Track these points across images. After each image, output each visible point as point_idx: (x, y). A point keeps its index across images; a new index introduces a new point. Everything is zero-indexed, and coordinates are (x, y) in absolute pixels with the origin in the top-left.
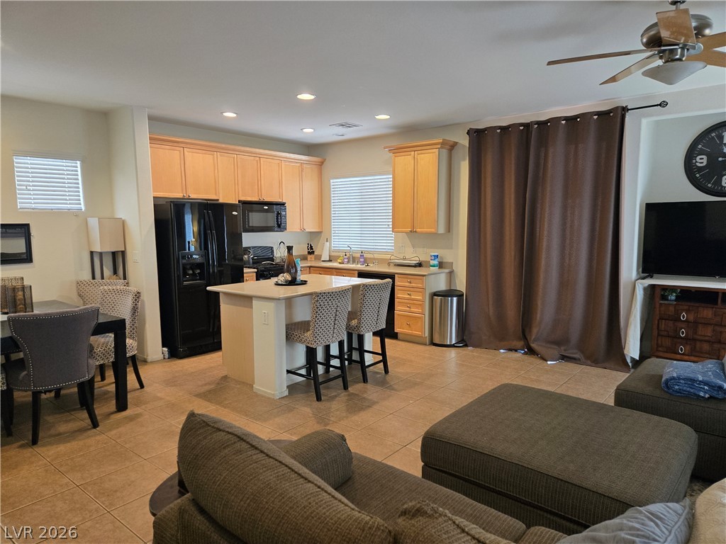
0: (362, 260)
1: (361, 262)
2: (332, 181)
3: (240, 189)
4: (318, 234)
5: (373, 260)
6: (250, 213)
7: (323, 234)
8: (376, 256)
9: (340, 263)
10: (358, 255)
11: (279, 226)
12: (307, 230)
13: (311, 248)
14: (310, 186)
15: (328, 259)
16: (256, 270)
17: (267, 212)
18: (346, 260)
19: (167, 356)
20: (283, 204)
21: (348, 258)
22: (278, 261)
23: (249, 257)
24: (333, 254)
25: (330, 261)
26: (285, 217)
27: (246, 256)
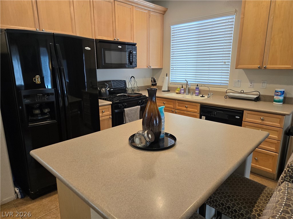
0: (197, 92)
1: (196, 93)
2: (172, 27)
3: (96, 28)
4: (159, 70)
5: (208, 93)
6: (106, 52)
7: (163, 70)
8: (211, 89)
9: (177, 93)
10: (194, 87)
11: (131, 63)
12: (152, 67)
13: (155, 81)
14: (155, 32)
15: (167, 90)
16: (111, 103)
17: (121, 51)
18: (183, 91)
19: (20, 196)
20: (134, 45)
21: (185, 90)
22: (129, 92)
23: (106, 89)
24: (170, 86)
25: (168, 91)
26: (136, 56)
27: (104, 89)
